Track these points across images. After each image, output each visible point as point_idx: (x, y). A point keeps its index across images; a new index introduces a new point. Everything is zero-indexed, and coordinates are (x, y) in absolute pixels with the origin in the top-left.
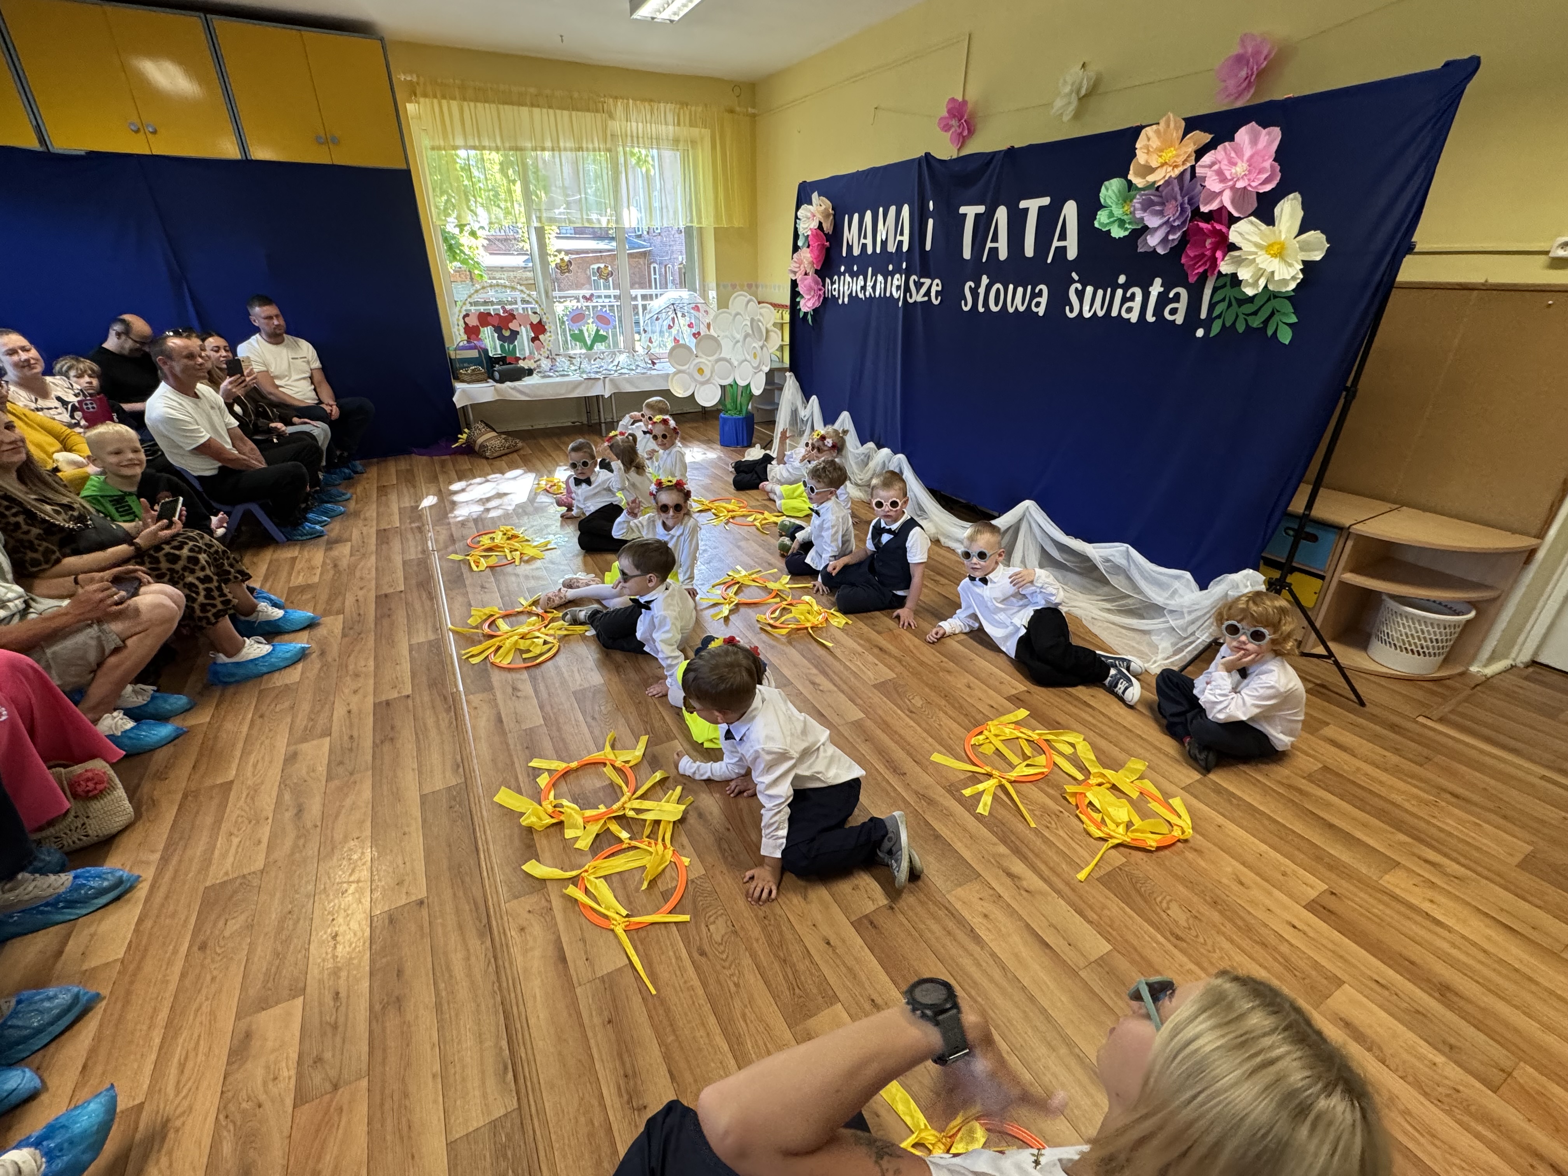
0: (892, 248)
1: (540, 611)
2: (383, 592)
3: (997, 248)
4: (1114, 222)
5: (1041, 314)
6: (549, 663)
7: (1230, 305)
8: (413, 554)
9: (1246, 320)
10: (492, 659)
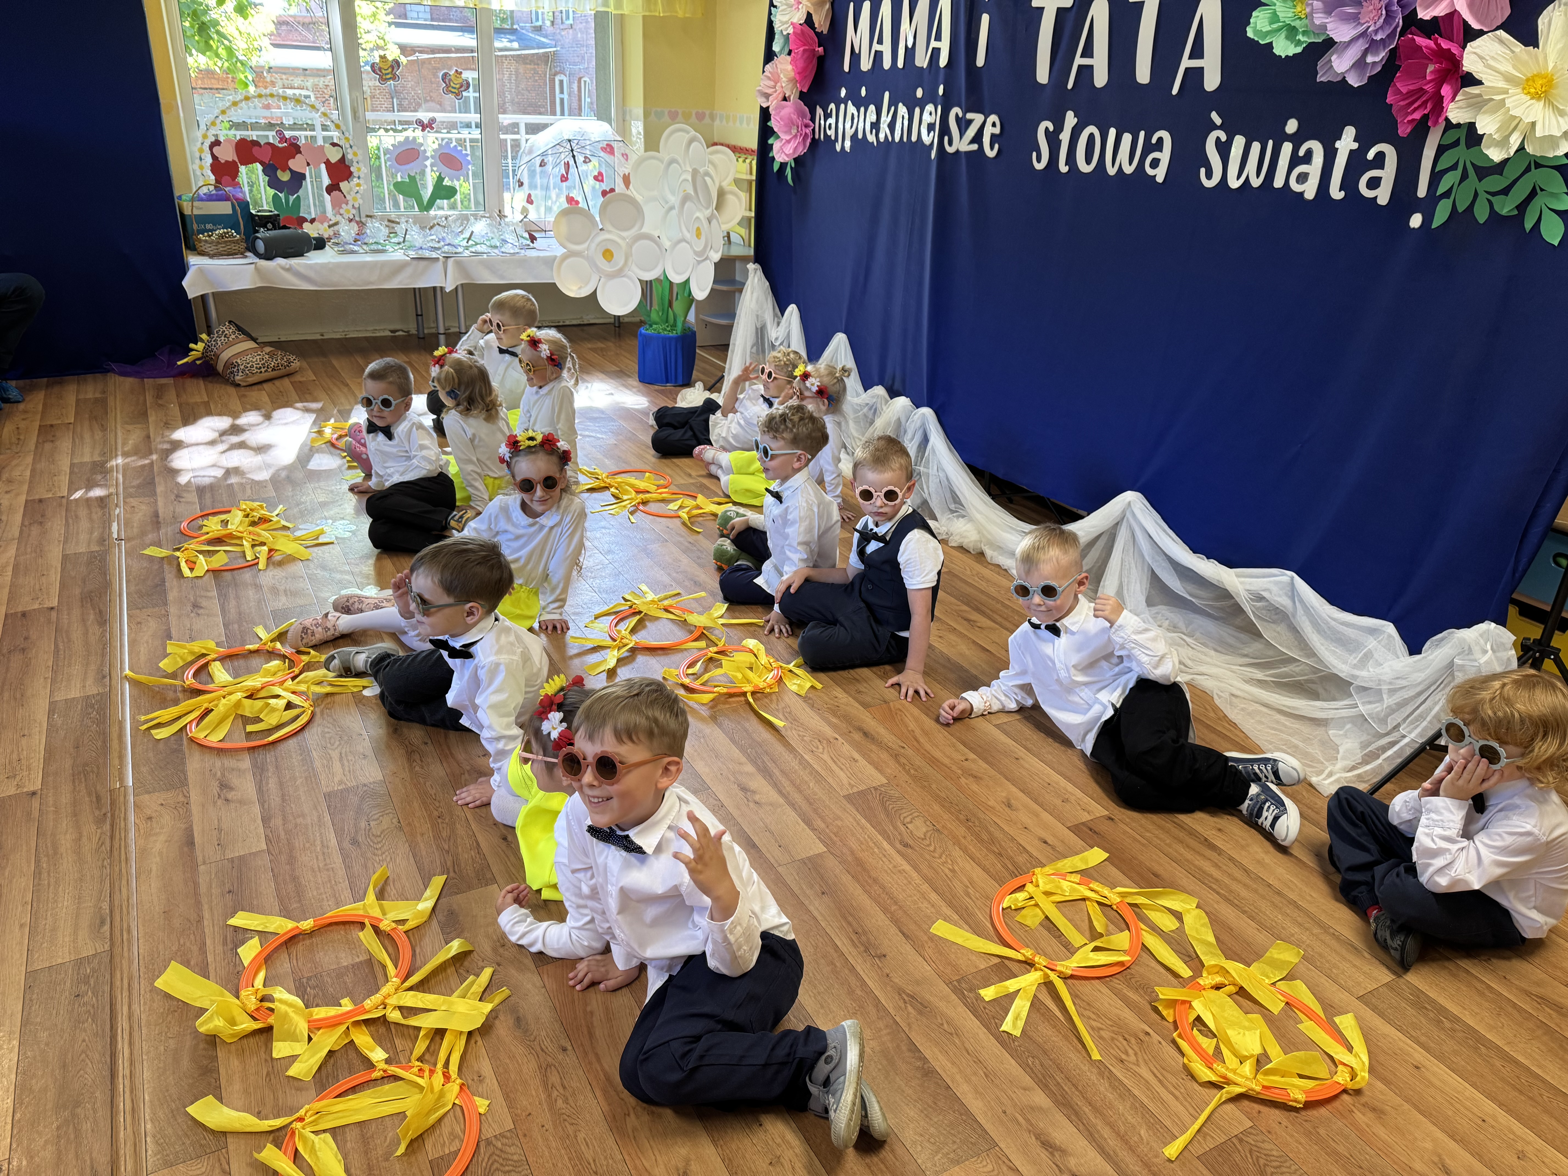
0: (922, 60)
1: (287, 650)
2: (20, 609)
3: (1091, 67)
4: (1279, 30)
5: (1160, 179)
6: (292, 742)
7: (1464, 176)
8: (83, 545)
9: (1491, 203)
10: (195, 732)
